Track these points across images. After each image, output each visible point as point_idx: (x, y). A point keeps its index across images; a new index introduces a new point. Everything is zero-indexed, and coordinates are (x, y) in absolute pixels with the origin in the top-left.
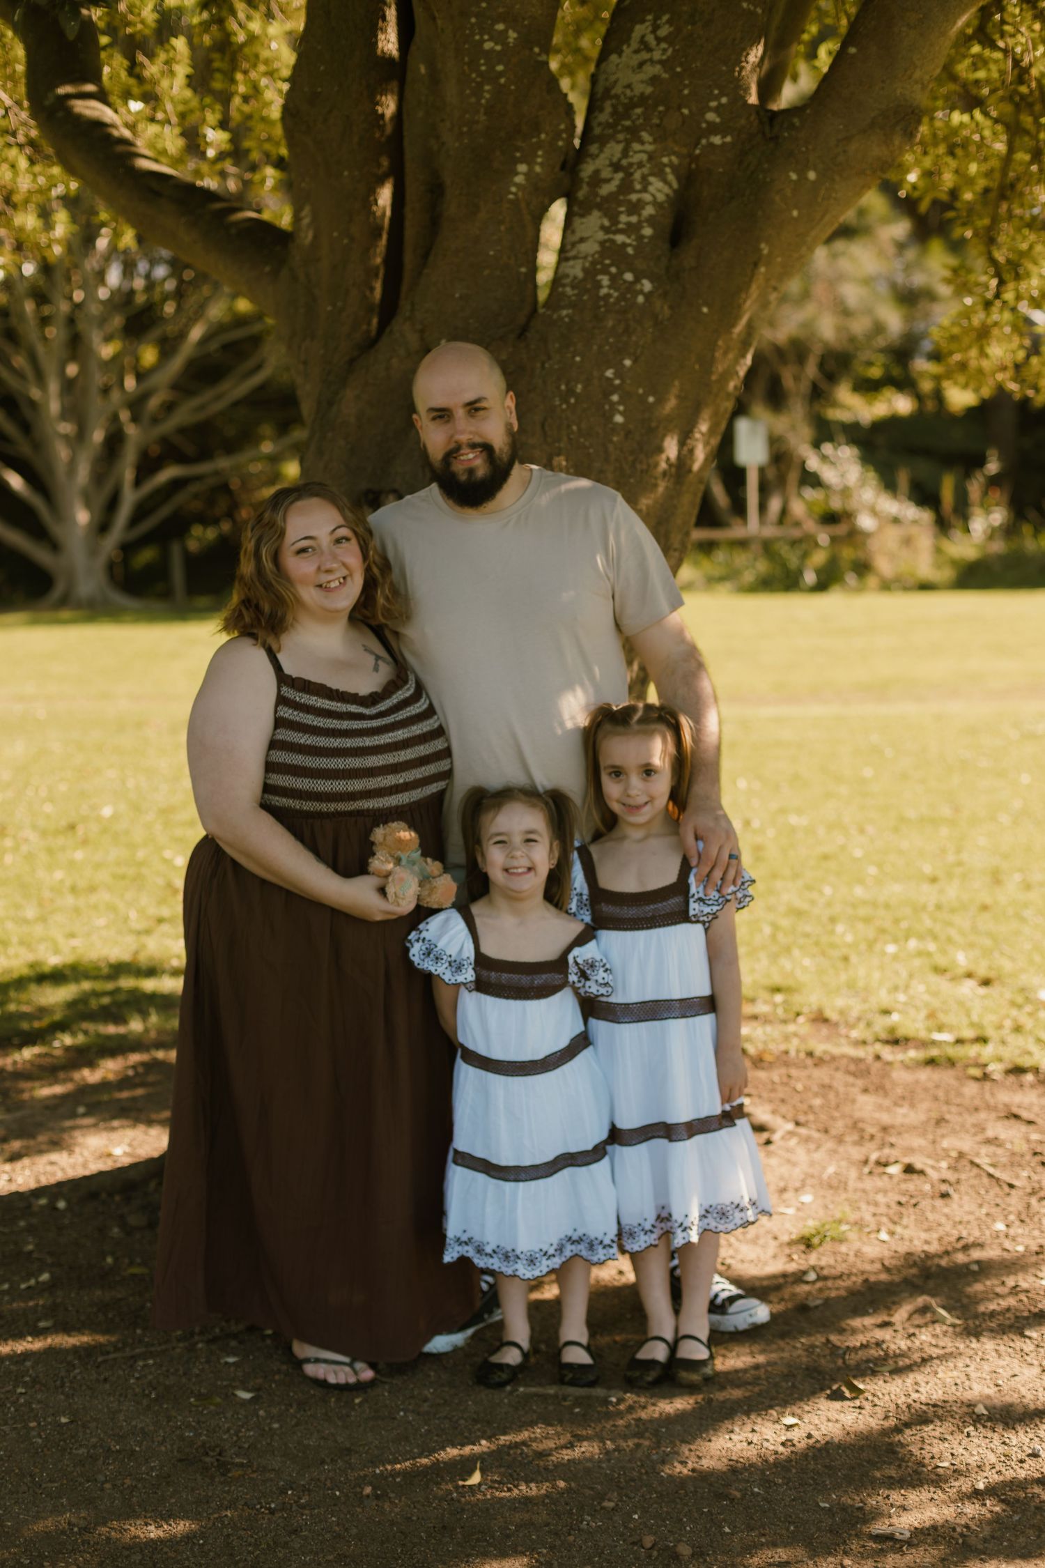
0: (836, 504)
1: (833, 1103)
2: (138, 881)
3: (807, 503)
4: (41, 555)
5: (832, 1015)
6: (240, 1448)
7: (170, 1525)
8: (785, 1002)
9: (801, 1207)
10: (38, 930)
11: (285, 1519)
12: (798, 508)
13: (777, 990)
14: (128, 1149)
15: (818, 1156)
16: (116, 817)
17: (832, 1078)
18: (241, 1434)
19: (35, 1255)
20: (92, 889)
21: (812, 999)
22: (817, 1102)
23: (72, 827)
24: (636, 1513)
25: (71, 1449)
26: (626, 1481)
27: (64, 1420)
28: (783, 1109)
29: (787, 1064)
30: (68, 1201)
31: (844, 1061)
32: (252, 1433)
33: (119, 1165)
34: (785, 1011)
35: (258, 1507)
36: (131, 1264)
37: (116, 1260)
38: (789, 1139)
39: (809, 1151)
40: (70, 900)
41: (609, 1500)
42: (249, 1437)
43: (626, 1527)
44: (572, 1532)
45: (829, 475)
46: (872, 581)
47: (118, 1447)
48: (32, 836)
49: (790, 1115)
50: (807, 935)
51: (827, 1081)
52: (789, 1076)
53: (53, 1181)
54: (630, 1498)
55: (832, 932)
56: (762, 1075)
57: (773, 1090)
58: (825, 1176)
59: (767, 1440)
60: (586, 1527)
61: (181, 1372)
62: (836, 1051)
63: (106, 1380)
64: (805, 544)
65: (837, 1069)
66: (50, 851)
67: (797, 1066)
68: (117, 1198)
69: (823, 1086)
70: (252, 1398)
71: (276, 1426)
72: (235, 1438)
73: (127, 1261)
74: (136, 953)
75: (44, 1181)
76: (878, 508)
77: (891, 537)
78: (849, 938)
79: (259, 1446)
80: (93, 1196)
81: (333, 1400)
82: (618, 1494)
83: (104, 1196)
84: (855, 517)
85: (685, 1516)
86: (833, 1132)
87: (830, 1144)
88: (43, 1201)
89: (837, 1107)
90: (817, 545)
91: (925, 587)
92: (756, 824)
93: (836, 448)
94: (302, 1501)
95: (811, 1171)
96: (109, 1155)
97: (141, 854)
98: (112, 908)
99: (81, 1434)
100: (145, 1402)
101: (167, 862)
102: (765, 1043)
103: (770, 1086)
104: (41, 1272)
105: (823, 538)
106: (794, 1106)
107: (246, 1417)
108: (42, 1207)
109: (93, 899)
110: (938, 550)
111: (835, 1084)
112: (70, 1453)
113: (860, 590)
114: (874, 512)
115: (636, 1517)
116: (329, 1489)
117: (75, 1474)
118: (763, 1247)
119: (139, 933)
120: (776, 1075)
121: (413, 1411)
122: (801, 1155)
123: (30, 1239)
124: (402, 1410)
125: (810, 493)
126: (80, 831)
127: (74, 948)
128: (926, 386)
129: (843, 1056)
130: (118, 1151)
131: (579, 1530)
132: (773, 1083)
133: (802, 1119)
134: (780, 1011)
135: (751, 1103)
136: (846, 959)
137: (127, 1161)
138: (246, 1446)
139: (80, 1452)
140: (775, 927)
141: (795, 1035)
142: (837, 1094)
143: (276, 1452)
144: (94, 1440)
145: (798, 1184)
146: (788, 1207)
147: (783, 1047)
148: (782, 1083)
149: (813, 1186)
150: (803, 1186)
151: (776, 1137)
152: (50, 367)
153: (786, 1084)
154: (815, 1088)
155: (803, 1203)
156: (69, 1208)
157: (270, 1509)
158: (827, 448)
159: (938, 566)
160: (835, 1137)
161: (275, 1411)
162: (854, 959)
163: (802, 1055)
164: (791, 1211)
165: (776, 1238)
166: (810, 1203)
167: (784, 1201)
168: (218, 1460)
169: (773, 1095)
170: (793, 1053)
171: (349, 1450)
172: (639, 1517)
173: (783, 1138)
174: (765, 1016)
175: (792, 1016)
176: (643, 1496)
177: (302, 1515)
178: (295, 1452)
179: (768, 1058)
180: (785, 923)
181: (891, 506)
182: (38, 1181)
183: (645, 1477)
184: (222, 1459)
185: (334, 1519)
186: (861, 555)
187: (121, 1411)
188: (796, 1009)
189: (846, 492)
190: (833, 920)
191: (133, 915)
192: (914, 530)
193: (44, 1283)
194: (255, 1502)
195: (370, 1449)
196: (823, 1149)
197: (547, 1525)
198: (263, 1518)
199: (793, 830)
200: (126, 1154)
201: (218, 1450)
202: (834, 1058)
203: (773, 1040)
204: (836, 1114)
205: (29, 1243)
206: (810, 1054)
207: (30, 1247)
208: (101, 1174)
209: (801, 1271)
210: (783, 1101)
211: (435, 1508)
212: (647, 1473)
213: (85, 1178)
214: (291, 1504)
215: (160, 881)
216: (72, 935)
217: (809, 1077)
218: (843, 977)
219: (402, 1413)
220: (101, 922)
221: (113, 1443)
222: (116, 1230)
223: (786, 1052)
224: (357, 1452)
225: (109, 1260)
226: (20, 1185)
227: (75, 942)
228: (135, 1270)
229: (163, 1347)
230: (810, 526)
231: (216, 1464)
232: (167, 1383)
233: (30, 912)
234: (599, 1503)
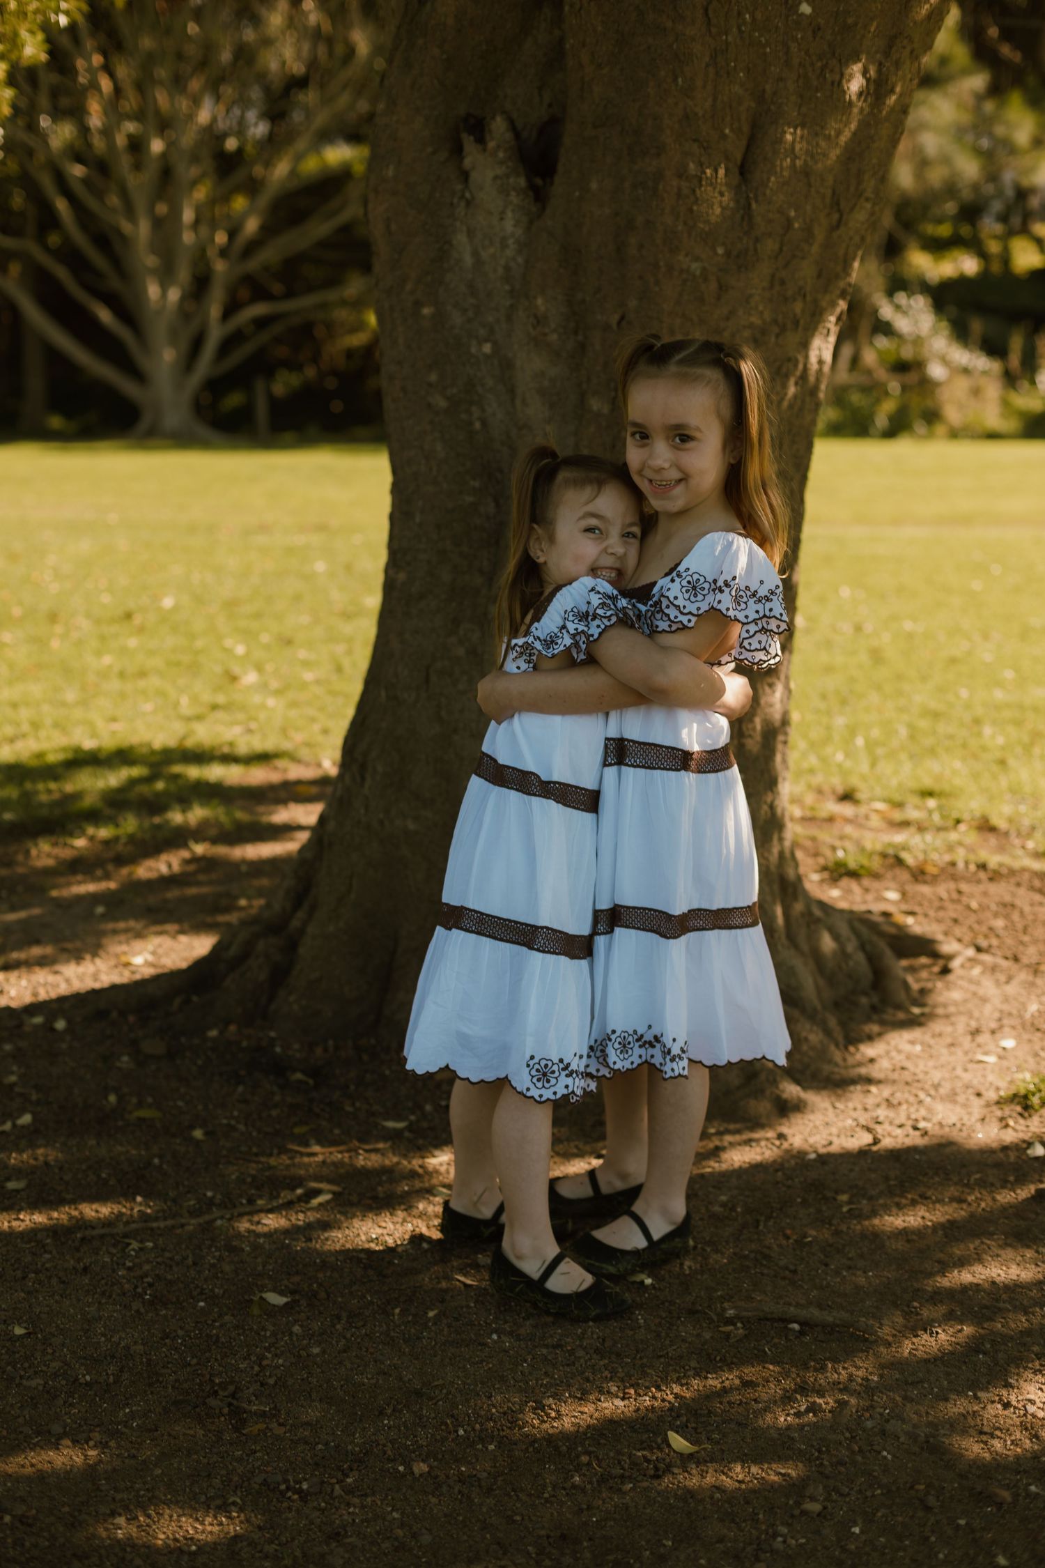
0: (907, 353)
1: (1020, 926)
2: (194, 668)
3: (879, 352)
4: (128, 387)
5: (1002, 824)
6: (262, 1384)
7: (149, 1516)
8: (940, 808)
9: (1003, 1054)
10: (78, 713)
11: (323, 1510)
12: (869, 357)
13: (929, 794)
14: (150, 958)
15: (1011, 989)
16: (176, 608)
17: (1014, 895)
18: (265, 1363)
19: (17, 1089)
20: (142, 674)
21: (973, 805)
22: (999, 923)
23: (128, 616)
24: (855, 1524)
25: (21, 1377)
26: (832, 1466)
27: (19, 1331)
28: (958, 931)
29: (954, 878)
30: (69, 1021)
31: (1026, 876)
32: (281, 1361)
33: (138, 977)
34: (943, 817)
35: (283, 1487)
36: (140, 1105)
37: (121, 1098)
38: (972, 967)
39: (997, 983)
40: (115, 685)
41: (813, 1499)
42: (277, 1367)
43: (844, 1549)
44: (763, 1556)
45: (902, 324)
46: (940, 429)
47: (88, 1378)
48: (85, 624)
49: (967, 938)
50: (951, 737)
51: (1008, 898)
52: (960, 892)
53: (53, 995)
54: (842, 1495)
55: (979, 734)
56: (925, 889)
57: (941, 908)
58: (1028, 1016)
59: (1033, 1402)
60: (781, 1547)
61: (190, 1261)
62: (1016, 865)
63: (85, 1269)
64: (874, 390)
65: (1018, 885)
66: (102, 638)
67: (969, 881)
68: (131, 1018)
69: (1005, 905)
70: (287, 1304)
71: (316, 1350)
72: (257, 1368)
73: (134, 1100)
74: (184, 738)
75: (43, 995)
76: (948, 358)
77: (961, 386)
78: (1000, 740)
79: (290, 1381)
80: (101, 1015)
81: (397, 1311)
82: (825, 1487)
83: (114, 1015)
84: (925, 366)
85: (933, 1531)
86: (1025, 960)
87: (1023, 976)
88: (38, 1020)
89: (1025, 930)
90: (887, 393)
91: (993, 436)
92: (869, 627)
93: (909, 297)
94: (349, 1480)
95: (1006, 1007)
96: (127, 965)
97: (199, 644)
98: (161, 693)
99: (38, 1355)
100: (136, 1305)
101: (228, 651)
102: (925, 852)
103: (937, 904)
104: (22, 1111)
105: (894, 386)
106: (971, 928)
107: (274, 1334)
108: (36, 1026)
109: (142, 684)
110: (1005, 403)
111: (1018, 902)
112: (19, 1385)
113: (930, 436)
114: (944, 361)
115: (857, 1530)
116: (390, 1460)
117: (21, 1420)
118: (965, 1106)
119: (189, 719)
120: (943, 889)
121: (511, 1334)
122: (988, 987)
123: (15, 1068)
124: (496, 1331)
125: (882, 342)
126: (137, 620)
127: (114, 733)
128: (994, 247)
129: (1024, 870)
130: (138, 960)
131: (772, 1551)
132: (941, 899)
133: (983, 943)
134: (936, 818)
135: (916, 922)
136: (1002, 763)
137: (148, 972)
138: (271, 1381)
139: (33, 1383)
140: (911, 727)
141: (960, 844)
142: (1022, 913)
143: (314, 1395)
144: (55, 1365)
145: (993, 1025)
146: (986, 1053)
147: (947, 858)
148: (952, 901)
149: (1013, 1027)
150: (1001, 1027)
151: (955, 964)
152: (140, 204)
153: (958, 901)
154: (994, 907)
155: (1004, 1049)
156: (68, 1030)
157: (299, 1492)
158: (901, 298)
159: (1003, 416)
160: (1028, 966)
161: (316, 1326)
162: (1012, 762)
163: (972, 867)
164: (991, 1059)
165: (979, 1095)
166: (1013, 1049)
167: (979, 1046)
168: (230, 1405)
169: (941, 914)
170: (961, 865)
171: (418, 1393)
172: (862, 1532)
173: (962, 966)
174: (918, 823)
175: (951, 823)
176: (860, 1492)
177: (348, 1505)
178: (341, 1393)
179: (931, 870)
180: (923, 724)
181: (961, 356)
182: (35, 994)
183: (859, 1458)
184: (235, 1402)
185: (395, 1515)
186: (929, 403)
187: (100, 1318)
188: (955, 815)
189: (918, 341)
190: (977, 722)
191: (184, 701)
192: (983, 381)
193: (23, 1127)
194: (279, 1478)
195: (449, 1393)
196: (1015, 982)
197: (721, 1540)
198: (290, 1509)
199: (910, 636)
200: (148, 964)
201: (232, 1388)
202: (1012, 872)
203: (936, 850)
204: (1026, 939)
205: (12, 1073)
206: (983, 866)
207: (13, 1078)
208: (114, 988)
209: (1024, 1141)
210: (956, 921)
211: (547, 1500)
212: (861, 1451)
213: (94, 993)
214: (333, 1485)
215: (218, 669)
216: (114, 719)
217: (985, 894)
218: (1004, 782)
219: (495, 1337)
220: (148, 707)
221: (83, 1370)
222: (125, 1058)
223: (953, 864)
224: (431, 1399)
225: (112, 1098)
226: (12, 999)
227: (116, 726)
228: (144, 1113)
229: (169, 1222)
230: (882, 374)
231: (226, 1410)
232: (169, 1277)
233: (70, 696)
234: (798, 1504)
